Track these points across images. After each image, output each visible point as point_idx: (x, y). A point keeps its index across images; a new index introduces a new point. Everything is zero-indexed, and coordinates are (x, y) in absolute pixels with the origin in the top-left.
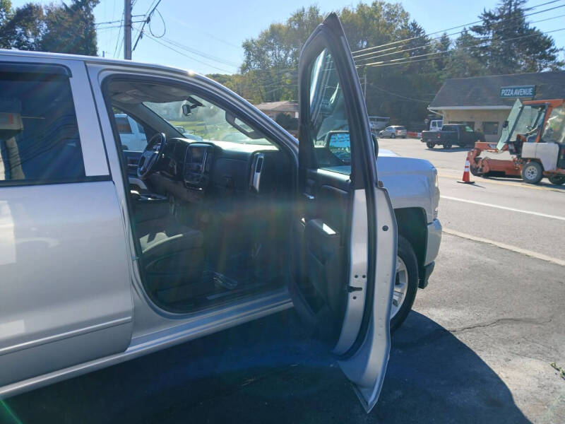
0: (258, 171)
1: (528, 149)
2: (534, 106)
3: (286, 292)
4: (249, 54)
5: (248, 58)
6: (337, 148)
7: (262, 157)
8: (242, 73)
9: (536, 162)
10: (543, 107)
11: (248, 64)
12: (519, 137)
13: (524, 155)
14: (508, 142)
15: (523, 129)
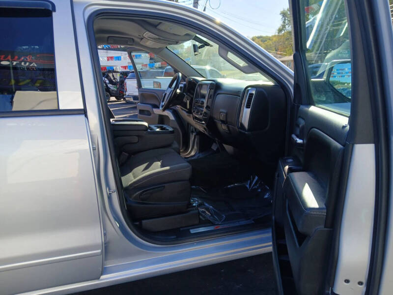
0: (248, 107)
3: (270, 235)
4: (285, 20)
5: (284, 22)
6: (344, 84)
7: (254, 92)
8: (279, 33)
11: (284, 26)
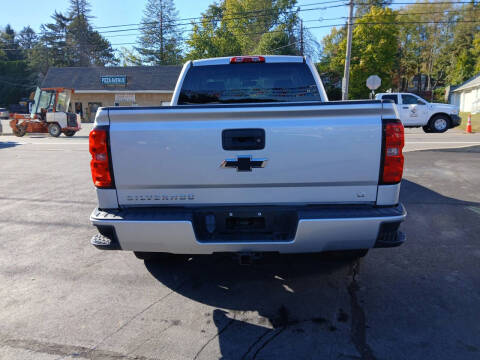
1: (50, 117)
2: (48, 91)
9: (56, 123)
10: (53, 92)
12: (42, 110)
13: (48, 120)
14: (36, 113)
15: (43, 105)
